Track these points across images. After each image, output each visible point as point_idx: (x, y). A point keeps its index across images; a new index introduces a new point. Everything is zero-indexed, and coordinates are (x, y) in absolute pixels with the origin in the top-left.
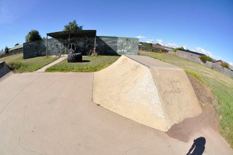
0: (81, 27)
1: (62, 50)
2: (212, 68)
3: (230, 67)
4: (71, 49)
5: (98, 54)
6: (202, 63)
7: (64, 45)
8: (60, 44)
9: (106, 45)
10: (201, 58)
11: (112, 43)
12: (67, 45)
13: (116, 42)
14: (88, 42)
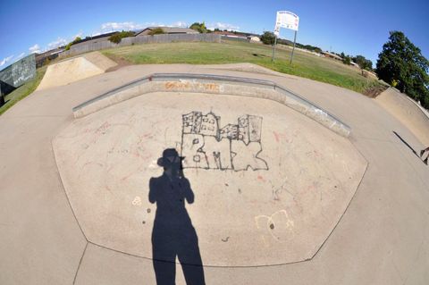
2: (133, 44)
3: (165, 31)
6: (114, 45)
10: (111, 40)
13: (11, 73)
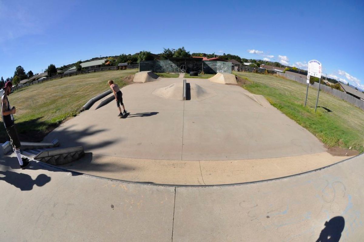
0: (188, 52)
1: (176, 69)
4: (183, 69)
5: (205, 73)
7: (178, 66)
8: (173, 65)
9: (209, 67)
11: (213, 66)
12: (180, 66)
13: (216, 65)
14: (196, 64)
